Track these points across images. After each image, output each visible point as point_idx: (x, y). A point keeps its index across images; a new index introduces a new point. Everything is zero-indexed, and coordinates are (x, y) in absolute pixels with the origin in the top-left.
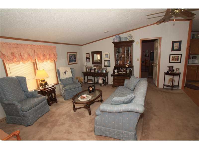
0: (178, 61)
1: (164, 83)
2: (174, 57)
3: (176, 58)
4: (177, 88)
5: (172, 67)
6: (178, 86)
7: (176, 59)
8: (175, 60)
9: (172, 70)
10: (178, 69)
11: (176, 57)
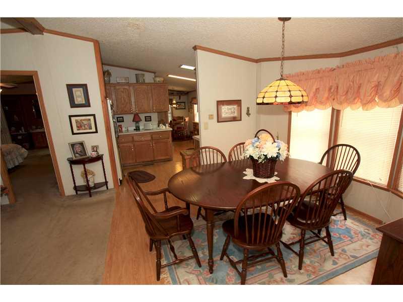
0: (91, 129)
1: (75, 183)
2: (81, 120)
3: (85, 122)
4: (104, 188)
5: (82, 144)
6: (106, 183)
7: (86, 126)
8: (83, 127)
9: (81, 151)
10: (95, 148)
11: (84, 120)
